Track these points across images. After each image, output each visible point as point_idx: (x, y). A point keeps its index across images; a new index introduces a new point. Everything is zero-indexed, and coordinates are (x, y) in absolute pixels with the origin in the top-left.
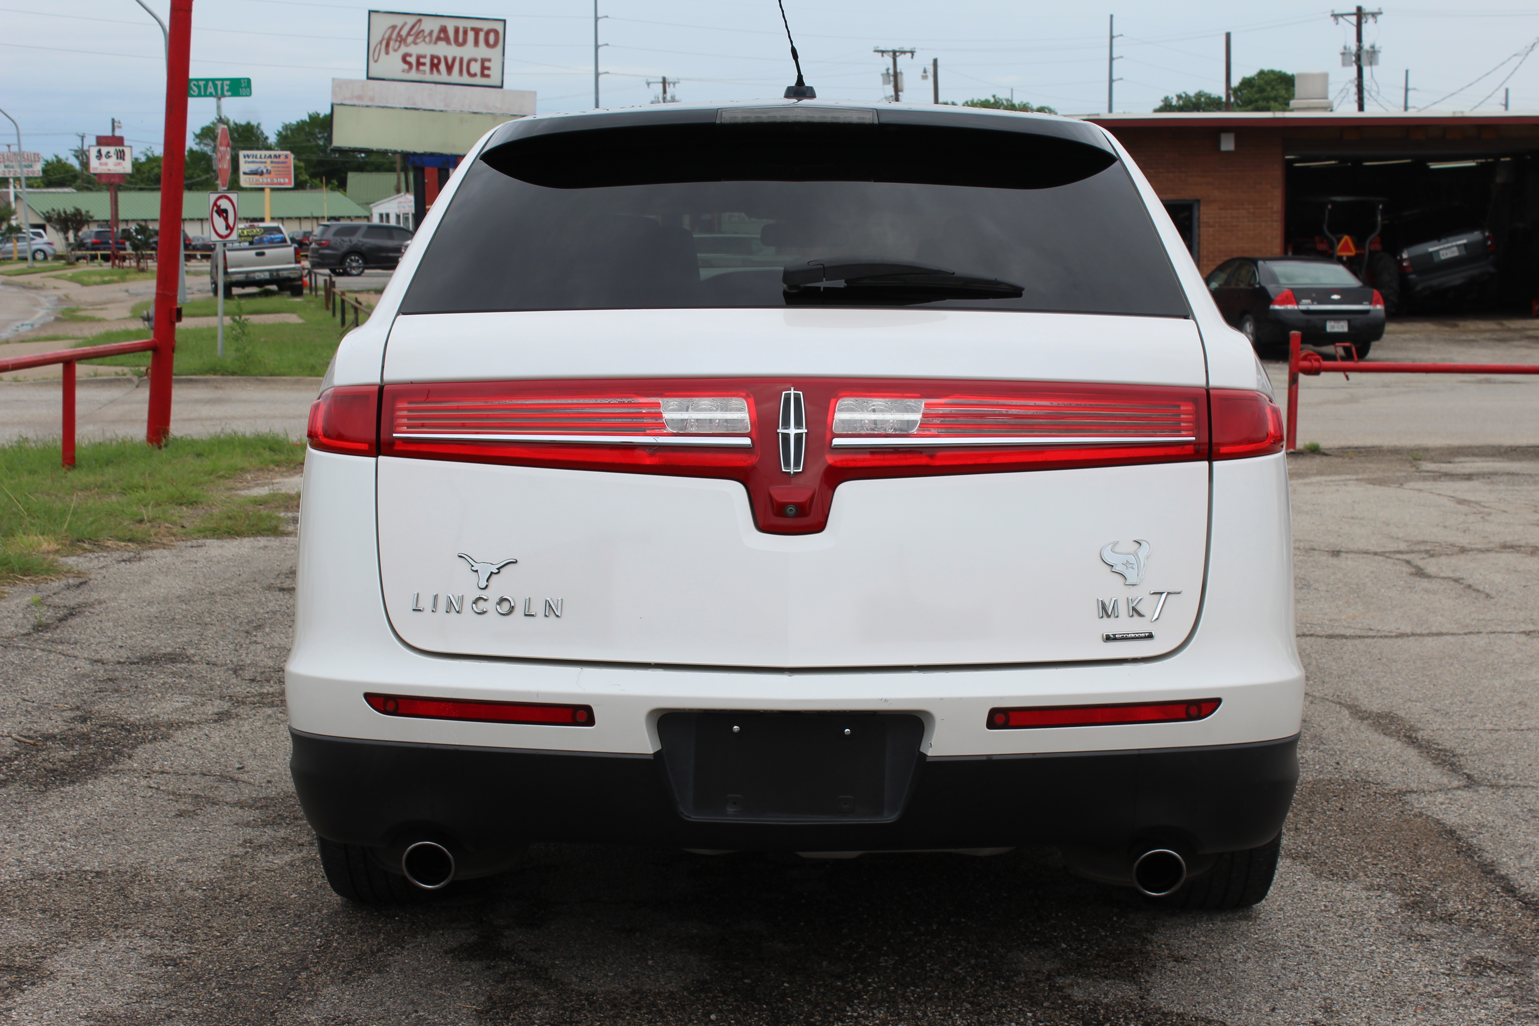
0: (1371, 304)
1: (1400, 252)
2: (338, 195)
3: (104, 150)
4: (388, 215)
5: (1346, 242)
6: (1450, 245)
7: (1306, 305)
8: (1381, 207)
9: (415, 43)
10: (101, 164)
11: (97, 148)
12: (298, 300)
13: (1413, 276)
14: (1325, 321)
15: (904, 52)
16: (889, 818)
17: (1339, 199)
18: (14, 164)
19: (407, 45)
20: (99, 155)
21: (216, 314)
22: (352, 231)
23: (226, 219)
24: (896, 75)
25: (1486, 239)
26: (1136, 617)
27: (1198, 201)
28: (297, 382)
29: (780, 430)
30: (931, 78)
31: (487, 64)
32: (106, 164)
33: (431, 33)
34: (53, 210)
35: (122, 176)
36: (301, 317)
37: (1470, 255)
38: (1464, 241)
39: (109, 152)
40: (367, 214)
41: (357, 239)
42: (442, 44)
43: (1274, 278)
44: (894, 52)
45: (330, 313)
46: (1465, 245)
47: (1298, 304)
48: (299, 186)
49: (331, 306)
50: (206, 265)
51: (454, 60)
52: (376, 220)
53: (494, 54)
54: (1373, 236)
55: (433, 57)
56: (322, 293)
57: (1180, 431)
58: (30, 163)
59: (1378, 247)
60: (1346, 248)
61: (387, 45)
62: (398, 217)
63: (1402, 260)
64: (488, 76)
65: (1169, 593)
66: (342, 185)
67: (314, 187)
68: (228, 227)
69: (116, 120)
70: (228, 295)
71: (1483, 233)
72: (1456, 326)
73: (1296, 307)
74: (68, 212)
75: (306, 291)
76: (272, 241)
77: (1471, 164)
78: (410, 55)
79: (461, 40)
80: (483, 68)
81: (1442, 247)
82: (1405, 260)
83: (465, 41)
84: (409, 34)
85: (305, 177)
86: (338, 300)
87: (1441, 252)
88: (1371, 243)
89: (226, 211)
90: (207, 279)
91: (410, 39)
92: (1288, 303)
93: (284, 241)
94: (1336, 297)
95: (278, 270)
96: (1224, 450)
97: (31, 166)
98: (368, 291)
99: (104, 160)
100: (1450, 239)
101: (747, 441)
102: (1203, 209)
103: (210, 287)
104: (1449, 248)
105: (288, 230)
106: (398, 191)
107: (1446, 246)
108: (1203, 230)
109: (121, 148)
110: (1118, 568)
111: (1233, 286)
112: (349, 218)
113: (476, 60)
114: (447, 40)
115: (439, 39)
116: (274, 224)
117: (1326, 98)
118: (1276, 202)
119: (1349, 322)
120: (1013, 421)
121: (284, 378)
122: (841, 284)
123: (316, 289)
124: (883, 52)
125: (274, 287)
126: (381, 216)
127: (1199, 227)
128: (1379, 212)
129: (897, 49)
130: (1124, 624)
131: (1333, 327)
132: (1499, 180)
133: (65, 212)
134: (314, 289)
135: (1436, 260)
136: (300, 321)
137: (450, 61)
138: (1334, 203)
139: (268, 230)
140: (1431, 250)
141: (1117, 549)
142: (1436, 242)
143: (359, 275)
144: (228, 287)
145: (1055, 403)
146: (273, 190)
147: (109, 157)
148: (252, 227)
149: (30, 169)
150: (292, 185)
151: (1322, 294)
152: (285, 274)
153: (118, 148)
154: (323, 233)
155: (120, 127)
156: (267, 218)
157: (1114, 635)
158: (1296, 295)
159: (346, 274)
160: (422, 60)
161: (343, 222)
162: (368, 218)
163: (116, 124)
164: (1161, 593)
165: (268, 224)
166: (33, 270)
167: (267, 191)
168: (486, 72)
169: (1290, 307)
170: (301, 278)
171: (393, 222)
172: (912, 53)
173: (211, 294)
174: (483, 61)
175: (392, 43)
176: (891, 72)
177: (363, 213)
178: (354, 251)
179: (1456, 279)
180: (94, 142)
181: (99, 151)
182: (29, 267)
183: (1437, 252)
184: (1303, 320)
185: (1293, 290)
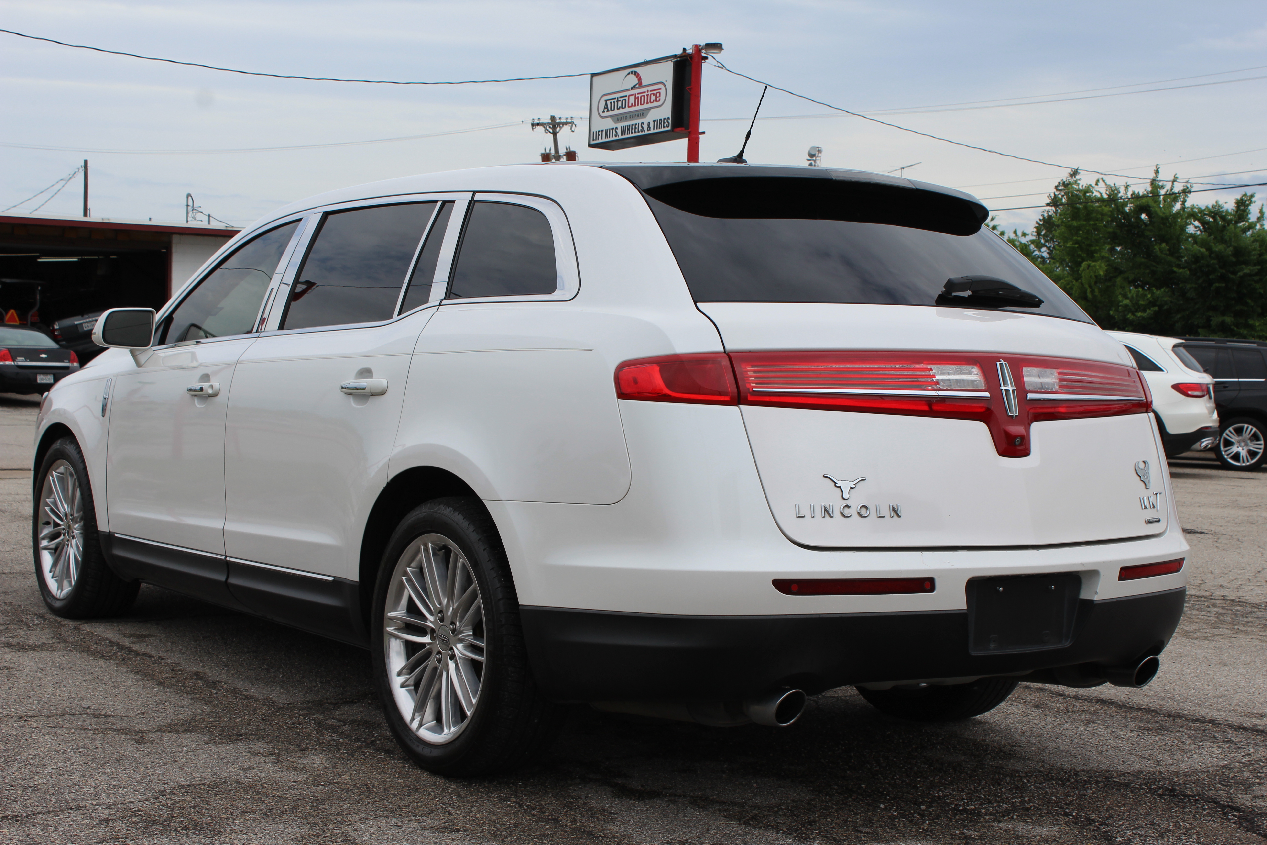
0: (69, 362)
1: (53, 324)
5: (12, 314)
6: (91, 319)
7: (21, 362)
8: (39, 288)
14: (37, 374)
17: (8, 281)
26: (1153, 508)
29: (1003, 388)
47: (14, 361)
54: (34, 310)
59: (37, 319)
60: (12, 318)
63: (54, 330)
73: (13, 363)
77: (73, 259)
81: (85, 321)
82: (56, 330)
87: (84, 325)
88: (32, 316)
92: (5, 360)
94: (43, 356)
100: (91, 315)
104: (90, 322)
107: (88, 320)
110: (1142, 478)
119: (54, 375)
128: (38, 292)
131: (42, 379)
135: (80, 330)
140: (76, 323)
142: (80, 317)
151: (32, 354)
158: (12, 354)
169: (7, 363)
183: (81, 324)
184: (17, 373)
185: (9, 350)
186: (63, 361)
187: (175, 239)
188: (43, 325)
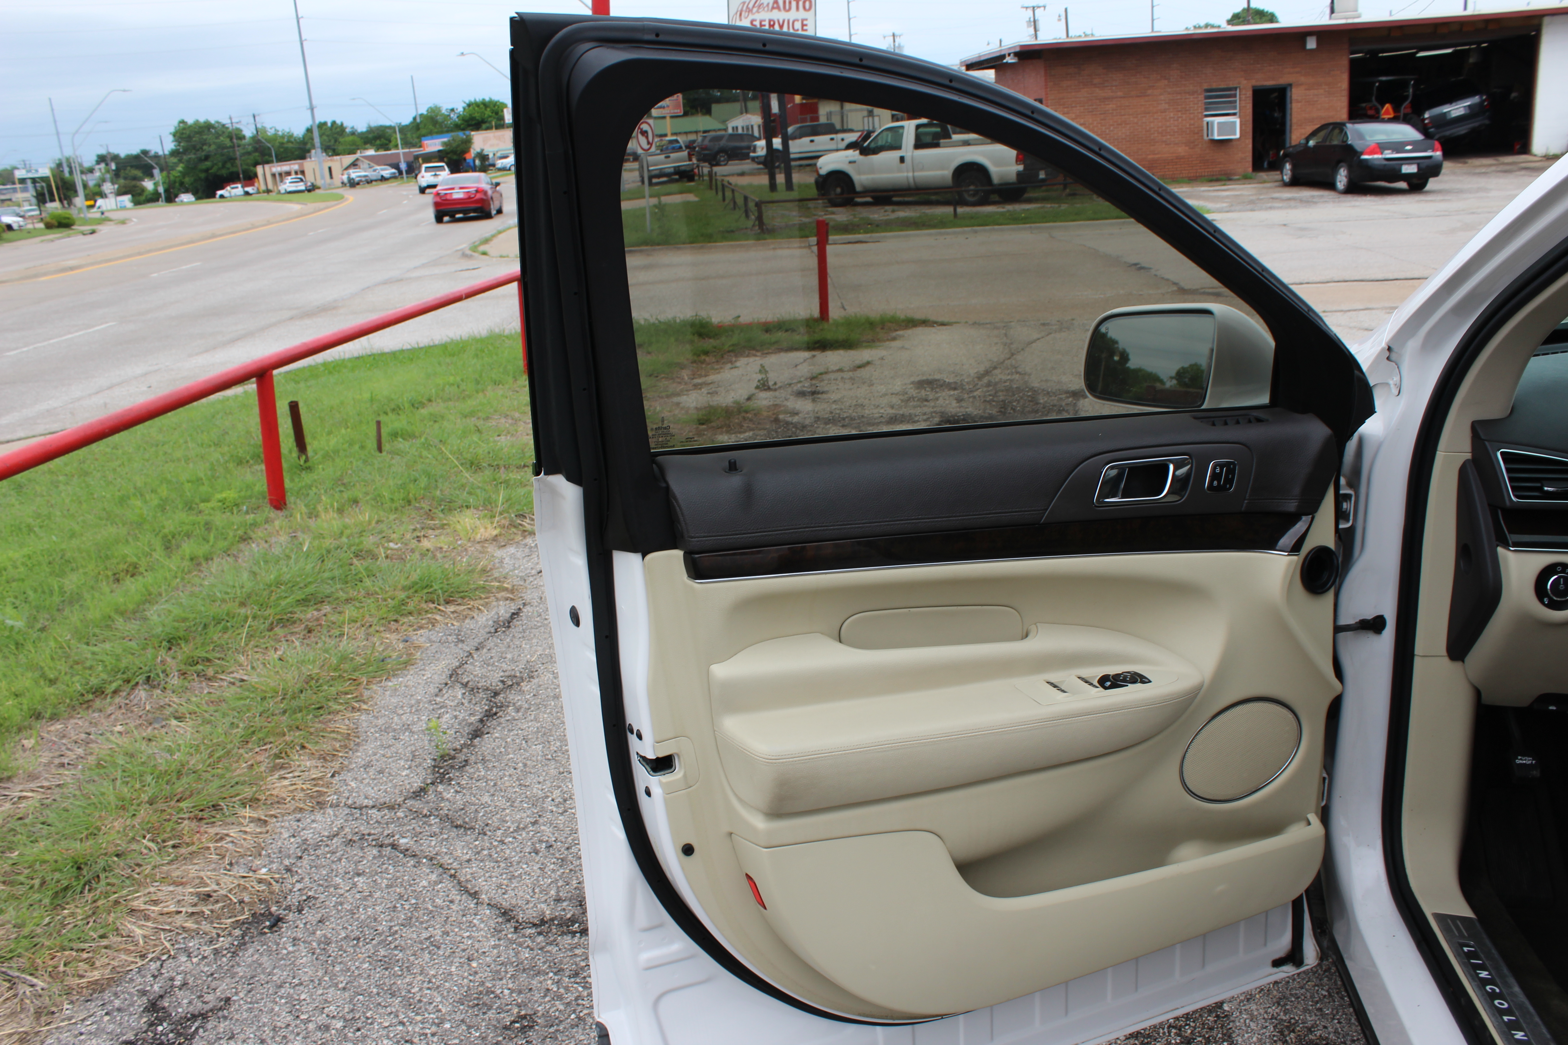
0: (1432, 151)
1: (1423, 113)
2: (707, 118)
4: (737, 128)
5: (1387, 109)
6: (1458, 106)
7: (1389, 154)
8: (1412, 82)
9: (758, 12)
12: (692, 184)
13: (1432, 130)
14: (1402, 165)
15: (1039, 7)
17: (1384, 78)
19: (753, 14)
21: (644, 197)
22: (718, 139)
23: (647, 137)
24: (1035, 21)
25: (1482, 102)
27: (1290, 85)
30: (1064, 21)
31: (805, 22)
33: (768, 4)
36: (696, 196)
37: (1473, 113)
38: (1468, 104)
40: (724, 127)
41: (723, 143)
42: (775, 11)
43: (1361, 136)
44: (1034, 8)
45: (714, 192)
46: (1469, 106)
47: (1382, 154)
48: (686, 114)
49: (714, 187)
50: (636, 165)
51: (784, 21)
52: (730, 131)
53: (809, 15)
54: (1409, 101)
55: (770, 21)
56: (706, 178)
59: (1409, 110)
60: (1387, 113)
61: (741, 15)
62: (743, 128)
63: (1424, 119)
64: (806, 30)
66: (708, 112)
67: (692, 114)
68: (648, 143)
70: (651, 184)
71: (1481, 97)
72: (1466, 163)
73: (1380, 156)
75: (696, 178)
76: (673, 148)
77: (1449, 51)
78: (755, 20)
79: (787, 7)
80: (803, 25)
81: (1452, 108)
82: (1426, 119)
83: (790, 9)
84: (754, 6)
85: (688, 109)
86: (719, 184)
87: (1452, 112)
88: (1404, 109)
89: (646, 132)
90: (637, 174)
91: (755, 10)
92: (1374, 154)
93: (681, 147)
94: (1408, 148)
95: (679, 166)
98: (733, 175)
100: (1459, 102)
102: (1294, 90)
103: (639, 179)
104: (1457, 108)
105: (682, 140)
106: (742, 113)
107: (1455, 107)
108: (1294, 105)
111: (1328, 143)
112: (714, 130)
113: (798, 20)
114: (778, 8)
115: (773, 8)
116: (674, 138)
117: (1356, 11)
118: (1343, 82)
119: (1418, 165)
123: (703, 176)
124: (1027, 8)
125: (677, 177)
126: (733, 128)
127: (1291, 103)
128: (1411, 86)
129: (1035, 5)
131: (1406, 169)
132: (1471, 60)
134: (701, 176)
135: (1448, 117)
136: (696, 199)
137: (781, 22)
138: (1381, 82)
139: (671, 142)
140: (1445, 111)
142: (1448, 105)
143: (725, 165)
144: (650, 178)
146: (672, 117)
148: (661, 140)
150: (682, 114)
151: (1398, 146)
152: (683, 168)
154: (703, 141)
156: (669, 134)
158: (1380, 147)
159: (718, 164)
160: (763, 23)
161: (712, 134)
162: (726, 130)
165: (669, 138)
167: (668, 118)
168: (805, 28)
169: (1376, 156)
170: (692, 170)
171: (740, 131)
172: (1044, 7)
173: (640, 184)
174: (803, 21)
175: (743, 14)
176: (1032, 19)
177: (721, 126)
178: (723, 150)
179: (1462, 130)
183: (1449, 111)
184: (1385, 165)
185: (1378, 144)
186: (1425, 151)
187: (1546, 20)
188: (1412, 118)
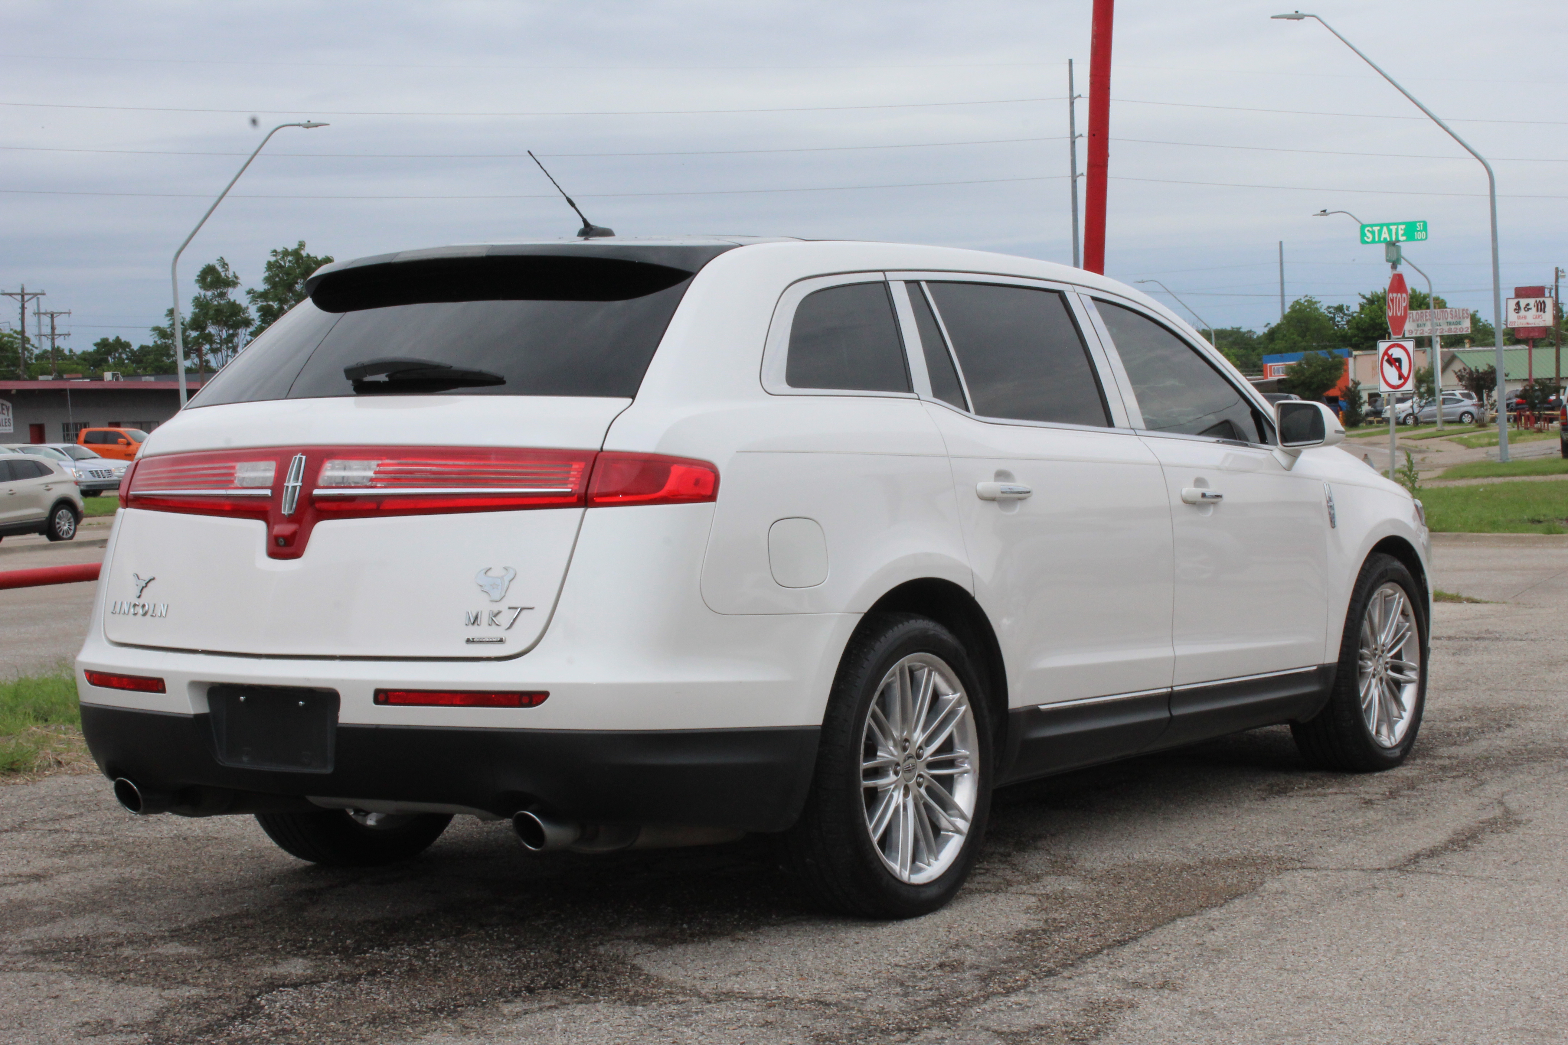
3: (1523, 302)
10: (1519, 318)
11: (1516, 301)
16: (329, 770)
18: (1441, 321)
20: (1518, 308)
23: (1399, 368)
26: (494, 626)
28: (1456, 538)
32: (1525, 317)
34: (1465, 369)
35: (1545, 330)
39: (1528, 305)
57: (567, 484)
58: (1458, 321)
65: (522, 609)
68: (1401, 376)
69: (1560, 269)
74: (1481, 370)
89: (1399, 360)
96: (598, 500)
97: (1459, 323)
99: (1522, 313)
101: (268, 492)
109: (1541, 299)
110: (486, 589)
120: (432, 476)
121: (1444, 534)
122: (382, 378)
130: (482, 631)
133: (1477, 371)
141: (489, 573)
145: (468, 463)
147: (1529, 309)
149: (1459, 327)
153: (1538, 299)
155: (1564, 276)
157: (473, 639)
163: (1560, 273)
164: (517, 608)
166: (1441, 433)
180: (1513, 295)
181: (1518, 304)
182: (1438, 431)
